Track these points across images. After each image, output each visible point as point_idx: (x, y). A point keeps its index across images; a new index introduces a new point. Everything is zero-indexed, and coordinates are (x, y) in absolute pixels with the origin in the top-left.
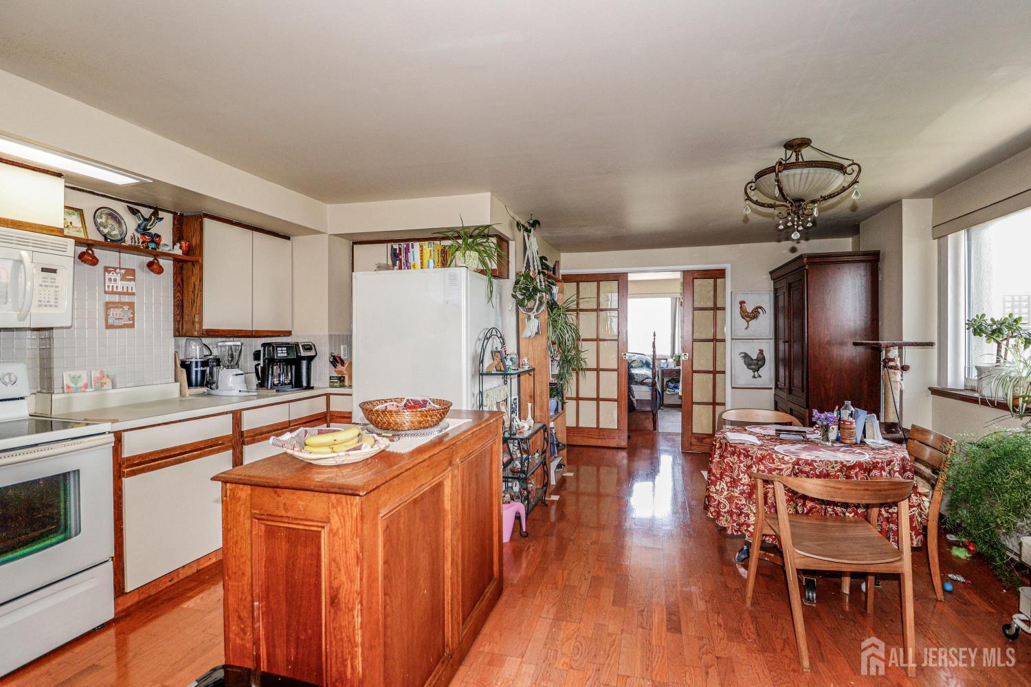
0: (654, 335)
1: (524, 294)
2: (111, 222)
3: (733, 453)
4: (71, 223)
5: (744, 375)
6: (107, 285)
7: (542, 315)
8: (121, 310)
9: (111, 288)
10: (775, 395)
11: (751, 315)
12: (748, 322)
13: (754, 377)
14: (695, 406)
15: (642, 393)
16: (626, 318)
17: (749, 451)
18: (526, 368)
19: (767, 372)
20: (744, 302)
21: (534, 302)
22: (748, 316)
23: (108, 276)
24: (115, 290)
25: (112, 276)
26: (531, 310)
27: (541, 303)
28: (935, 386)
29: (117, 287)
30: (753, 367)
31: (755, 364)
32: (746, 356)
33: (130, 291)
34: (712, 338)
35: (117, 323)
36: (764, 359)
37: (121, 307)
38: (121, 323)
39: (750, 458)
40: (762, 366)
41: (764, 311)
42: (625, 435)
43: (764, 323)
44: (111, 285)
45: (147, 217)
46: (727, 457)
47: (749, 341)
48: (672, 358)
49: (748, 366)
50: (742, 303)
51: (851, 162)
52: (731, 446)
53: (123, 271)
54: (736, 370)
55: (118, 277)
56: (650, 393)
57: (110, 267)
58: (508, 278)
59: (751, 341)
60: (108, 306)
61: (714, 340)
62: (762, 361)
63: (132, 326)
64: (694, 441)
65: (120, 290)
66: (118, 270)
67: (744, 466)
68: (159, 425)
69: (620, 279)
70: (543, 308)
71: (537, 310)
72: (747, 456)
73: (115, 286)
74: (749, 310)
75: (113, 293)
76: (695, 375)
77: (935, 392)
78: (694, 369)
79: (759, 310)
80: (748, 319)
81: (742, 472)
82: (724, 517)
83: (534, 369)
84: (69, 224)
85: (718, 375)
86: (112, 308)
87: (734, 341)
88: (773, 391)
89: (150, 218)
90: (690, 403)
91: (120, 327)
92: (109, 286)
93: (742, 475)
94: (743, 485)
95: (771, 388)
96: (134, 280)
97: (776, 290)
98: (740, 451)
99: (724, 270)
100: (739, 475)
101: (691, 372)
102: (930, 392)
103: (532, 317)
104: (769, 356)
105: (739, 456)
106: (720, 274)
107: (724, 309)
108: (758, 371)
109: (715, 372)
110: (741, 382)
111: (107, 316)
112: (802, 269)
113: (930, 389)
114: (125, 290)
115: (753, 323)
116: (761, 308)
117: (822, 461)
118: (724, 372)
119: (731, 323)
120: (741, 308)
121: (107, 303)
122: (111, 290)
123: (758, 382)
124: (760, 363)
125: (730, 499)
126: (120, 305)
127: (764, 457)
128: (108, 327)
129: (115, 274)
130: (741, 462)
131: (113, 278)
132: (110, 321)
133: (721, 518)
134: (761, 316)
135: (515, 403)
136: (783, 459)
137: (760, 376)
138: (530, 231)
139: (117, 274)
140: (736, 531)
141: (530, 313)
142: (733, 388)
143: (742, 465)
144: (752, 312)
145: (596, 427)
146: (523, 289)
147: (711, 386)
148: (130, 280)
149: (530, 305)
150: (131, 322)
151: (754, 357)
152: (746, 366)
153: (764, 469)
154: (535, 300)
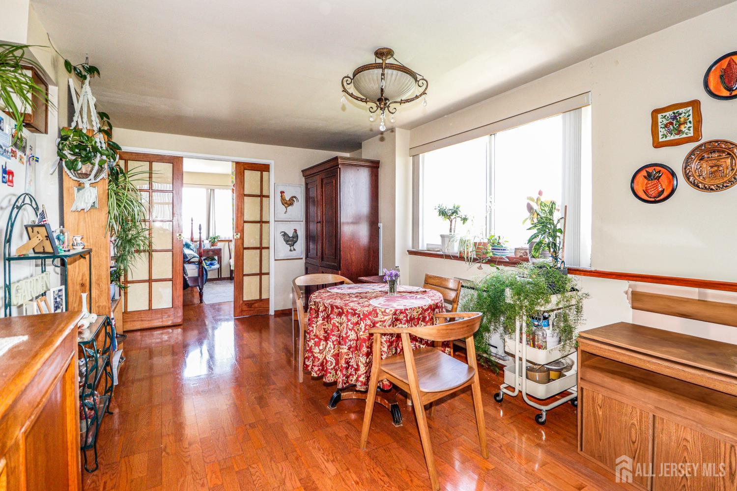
0: (192, 221)
1: (75, 154)
3: (340, 314)
5: (283, 249)
7: (101, 183)
10: (306, 263)
11: (288, 202)
12: (286, 207)
13: (291, 250)
14: (245, 278)
15: (192, 271)
16: (181, 201)
17: (356, 310)
18: (79, 249)
19: (300, 245)
20: (284, 192)
21: (91, 166)
22: (286, 203)
26: (86, 175)
27: (101, 169)
28: (411, 249)
30: (290, 243)
31: (291, 240)
32: (285, 234)
34: (259, 220)
36: (297, 236)
39: (357, 315)
40: (296, 242)
41: (298, 200)
42: (180, 313)
43: (298, 209)
46: (334, 318)
47: (287, 222)
48: (207, 239)
49: (287, 241)
50: (282, 192)
51: (422, 78)
52: (337, 308)
54: (278, 247)
56: (197, 270)
58: (46, 132)
59: (289, 222)
61: (261, 222)
62: (296, 238)
64: (245, 308)
67: (351, 323)
69: (176, 162)
70: (104, 175)
71: (96, 176)
72: (354, 314)
74: (287, 199)
76: (245, 251)
77: (411, 253)
78: (245, 246)
79: (294, 199)
80: (286, 205)
81: (350, 330)
82: (331, 373)
83: (89, 252)
85: (263, 251)
87: (276, 223)
88: (303, 261)
90: (241, 276)
93: (349, 332)
94: (350, 341)
95: (302, 259)
97: (307, 184)
98: (347, 311)
99: (269, 165)
100: (347, 333)
101: (242, 249)
102: (408, 253)
103: (87, 185)
104: (301, 234)
105: (346, 316)
106: (264, 168)
107: (268, 197)
108: (293, 245)
109: (261, 248)
110: (281, 255)
112: (336, 167)
113: (408, 251)
115: (290, 208)
116: (295, 197)
117: (411, 309)
118: (268, 248)
119: (274, 208)
120: (281, 196)
123: (294, 254)
124: (295, 239)
125: (337, 356)
127: (370, 313)
130: (349, 320)
133: (328, 375)
134: (295, 203)
135: (59, 296)
136: (385, 311)
137: (294, 250)
138: (85, 78)
140: (345, 384)
141: (82, 180)
142: (275, 260)
143: (349, 323)
144: (289, 200)
145: (148, 309)
146: (76, 147)
147: (258, 259)
149: (84, 168)
151: (291, 235)
152: (285, 242)
153: (370, 323)
154: (93, 164)
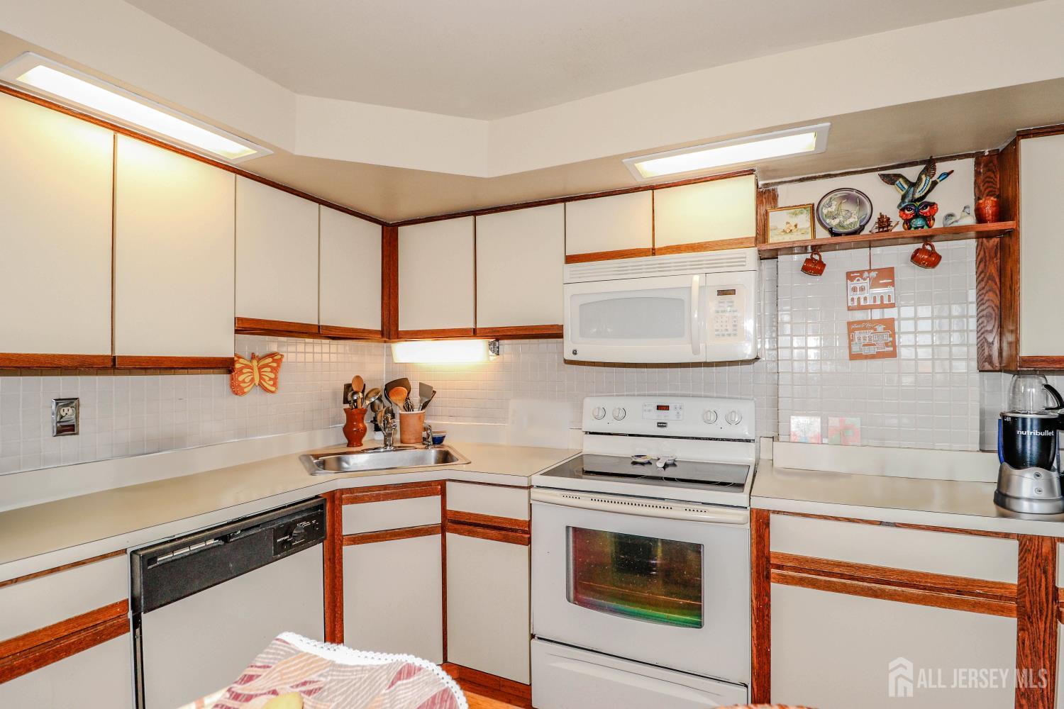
2: (846, 206)
4: (796, 226)
6: (849, 299)
8: (872, 331)
9: (856, 301)
23: (851, 285)
24: (862, 303)
25: (858, 283)
29: (865, 299)
33: (886, 302)
35: (866, 351)
37: (871, 328)
38: (873, 350)
44: (856, 297)
45: (913, 179)
53: (874, 274)
55: (866, 283)
57: (853, 272)
60: (852, 327)
63: (893, 354)
65: (870, 302)
66: (866, 274)
68: (837, 519)
73: (862, 297)
75: (860, 308)
84: (793, 228)
86: (859, 329)
89: (920, 179)
91: (873, 357)
92: (853, 299)
96: (892, 284)
111: (851, 340)
114: (878, 302)
121: (849, 324)
122: (856, 304)
126: (868, 325)
128: (854, 357)
129: (861, 281)
131: (858, 286)
132: (856, 349)
139: (865, 279)
148: (885, 285)
150: (891, 349)
